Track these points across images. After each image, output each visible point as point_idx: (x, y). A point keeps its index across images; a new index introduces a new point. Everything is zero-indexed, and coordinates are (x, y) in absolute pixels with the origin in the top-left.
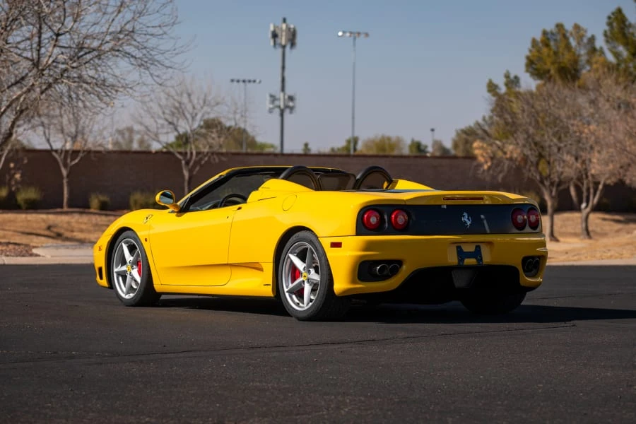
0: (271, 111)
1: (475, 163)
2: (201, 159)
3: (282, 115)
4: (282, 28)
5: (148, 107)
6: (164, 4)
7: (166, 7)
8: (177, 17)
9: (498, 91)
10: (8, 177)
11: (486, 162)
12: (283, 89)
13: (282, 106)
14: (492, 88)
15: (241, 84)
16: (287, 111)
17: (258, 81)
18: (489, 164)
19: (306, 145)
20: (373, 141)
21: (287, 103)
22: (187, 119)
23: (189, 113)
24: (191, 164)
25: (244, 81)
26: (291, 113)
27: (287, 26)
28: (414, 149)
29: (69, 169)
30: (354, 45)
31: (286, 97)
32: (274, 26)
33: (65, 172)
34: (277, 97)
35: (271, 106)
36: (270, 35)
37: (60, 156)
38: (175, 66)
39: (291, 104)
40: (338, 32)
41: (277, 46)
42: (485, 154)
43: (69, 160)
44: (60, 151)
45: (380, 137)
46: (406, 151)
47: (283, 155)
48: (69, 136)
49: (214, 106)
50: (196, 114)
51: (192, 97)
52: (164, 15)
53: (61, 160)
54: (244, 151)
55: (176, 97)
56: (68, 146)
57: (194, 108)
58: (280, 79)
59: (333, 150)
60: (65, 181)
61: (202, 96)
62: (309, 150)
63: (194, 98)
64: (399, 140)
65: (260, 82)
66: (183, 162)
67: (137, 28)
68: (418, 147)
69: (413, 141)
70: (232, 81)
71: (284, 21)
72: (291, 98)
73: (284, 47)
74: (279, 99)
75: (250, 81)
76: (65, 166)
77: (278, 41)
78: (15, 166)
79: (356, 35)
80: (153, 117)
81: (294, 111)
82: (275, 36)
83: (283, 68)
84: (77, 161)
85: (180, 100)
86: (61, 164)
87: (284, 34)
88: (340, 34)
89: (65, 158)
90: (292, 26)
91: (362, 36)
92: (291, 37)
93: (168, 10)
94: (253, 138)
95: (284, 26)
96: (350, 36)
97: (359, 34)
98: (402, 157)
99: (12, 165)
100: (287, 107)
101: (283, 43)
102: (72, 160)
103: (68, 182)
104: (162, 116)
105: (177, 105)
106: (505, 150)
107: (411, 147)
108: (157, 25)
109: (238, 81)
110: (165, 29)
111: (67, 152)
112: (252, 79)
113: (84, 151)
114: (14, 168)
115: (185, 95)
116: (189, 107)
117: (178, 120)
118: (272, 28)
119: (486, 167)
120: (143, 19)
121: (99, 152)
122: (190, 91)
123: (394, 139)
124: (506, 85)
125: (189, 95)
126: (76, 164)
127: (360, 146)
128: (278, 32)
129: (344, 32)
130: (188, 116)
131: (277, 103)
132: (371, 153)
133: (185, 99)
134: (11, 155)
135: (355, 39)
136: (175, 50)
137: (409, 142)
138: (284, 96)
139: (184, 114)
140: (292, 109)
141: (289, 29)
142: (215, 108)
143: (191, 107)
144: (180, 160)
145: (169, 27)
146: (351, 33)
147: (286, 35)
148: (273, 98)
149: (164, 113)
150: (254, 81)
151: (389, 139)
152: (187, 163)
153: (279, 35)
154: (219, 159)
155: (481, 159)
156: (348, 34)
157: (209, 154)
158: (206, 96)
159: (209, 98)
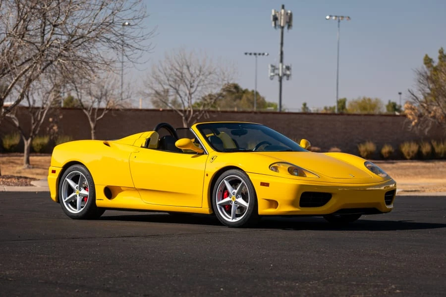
0: (272, 78)
1: (406, 120)
2: (197, 116)
3: (281, 81)
4: (281, 13)
5: (156, 76)
6: (135, 3)
7: (136, 5)
8: (145, 12)
9: (432, 64)
10: (48, 129)
11: (414, 119)
12: (281, 61)
13: (281, 75)
14: (428, 61)
15: (253, 56)
16: (285, 78)
17: (266, 54)
18: (416, 121)
19: (305, 105)
20: (356, 102)
21: (284, 71)
22: (187, 86)
23: (188, 80)
24: (189, 119)
25: (255, 54)
26: (288, 79)
27: (285, 11)
28: (390, 109)
29: (95, 122)
30: (339, 26)
31: (284, 67)
32: (275, 12)
33: (92, 125)
34: (277, 67)
35: (272, 74)
36: (272, 18)
37: (89, 113)
38: (144, 48)
39: (288, 72)
40: (327, 16)
41: (277, 27)
42: (413, 113)
43: (95, 117)
44: (89, 109)
45: (362, 98)
46: (384, 110)
47: (281, 113)
48: (97, 98)
49: (207, 75)
50: (194, 81)
51: (190, 68)
52: (136, 11)
53: (90, 116)
54: (255, 109)
55: (178, 68)
56: (96, 105)
57: (192, 76)
58: (279, 53)
59: (326, 108)
60: (92, 132)
61: (198, 68)
62: (307, 108)
63: (192, 70)
64: (378, 101)
65: (268, 55)
66: (184, 118)
67: (115, 20)
68: (394, 107)
69: (390, 101)
70: (246, 54)
71: (283, 7)
72: (288, 68)
73: (283, 28)
74: (278, 69)
75: (260, 54)
76: (93, 120)
77: (278, 23)
78: (53, 120)
79: (340, 18)
80: (160, 83)
81: (290, 78)
82: (275, 19)
83: (282, 44)
84: (102, 116)
85: (181, 71)
86: (90, 119)
87: (282, 17)
88: (328, 17)
89: (93, 115)
90: (289, 12)
91: (345, 19)
92: (288, 20)
93: (138, 7)
94: (263, 99)
95: (283, 11)
96: (335, 19)
97: (342, 17)
98: (381, 115)
99: (51, 119)
100: (285, 75)
101: (282, 25)
102: (98, 116)
103: (95, 133)
104: (167, 82)
105: (179, 74)
106: (430, 110)
107: (388, 107)
108: (130, 18)
109: (251, 54)
110: (136, 21)
111: (94, 109)
112: (262, 52)
113: (107, 109)
114: (52, 122)
115: (185, 67)
116: (188, 76)
117: (179, 85)
118: (273, 13)
119: (413, 123)
120: (119, 14)
121: (118, 110)
122: (189, 64)
123: (373, 100)
124: (440, 58)
125: (188, 67)
126: (101, 119)
127: (347, 105)
128: (277, 15)
129: (330, 16)
130: (188, 83)
131: (276, 71)
132: (355, 112)
133: (185, 70)
134: (51, 112)
135: (339, 21)
136: (142, 36)
137: (386, 103)
138: (282, 66)
139: (184, 81)
140: (288, 76)
141: (287, 14)
142: (209, 77)
143: (190, 76)
144: (182, 117)
145: (140, 20)
146: (336, 17)
147: (284, 18)
148: (274, 68)
149: (168, 80)
150: (263, 54)
151: (369, 100)
152: (187, 119)
153: (279, 18)
154: (210, 116)
155: (410, 117)
156: (334, 18)
157: (203, 112)
158: (201, 68)
159: (204, 70)
